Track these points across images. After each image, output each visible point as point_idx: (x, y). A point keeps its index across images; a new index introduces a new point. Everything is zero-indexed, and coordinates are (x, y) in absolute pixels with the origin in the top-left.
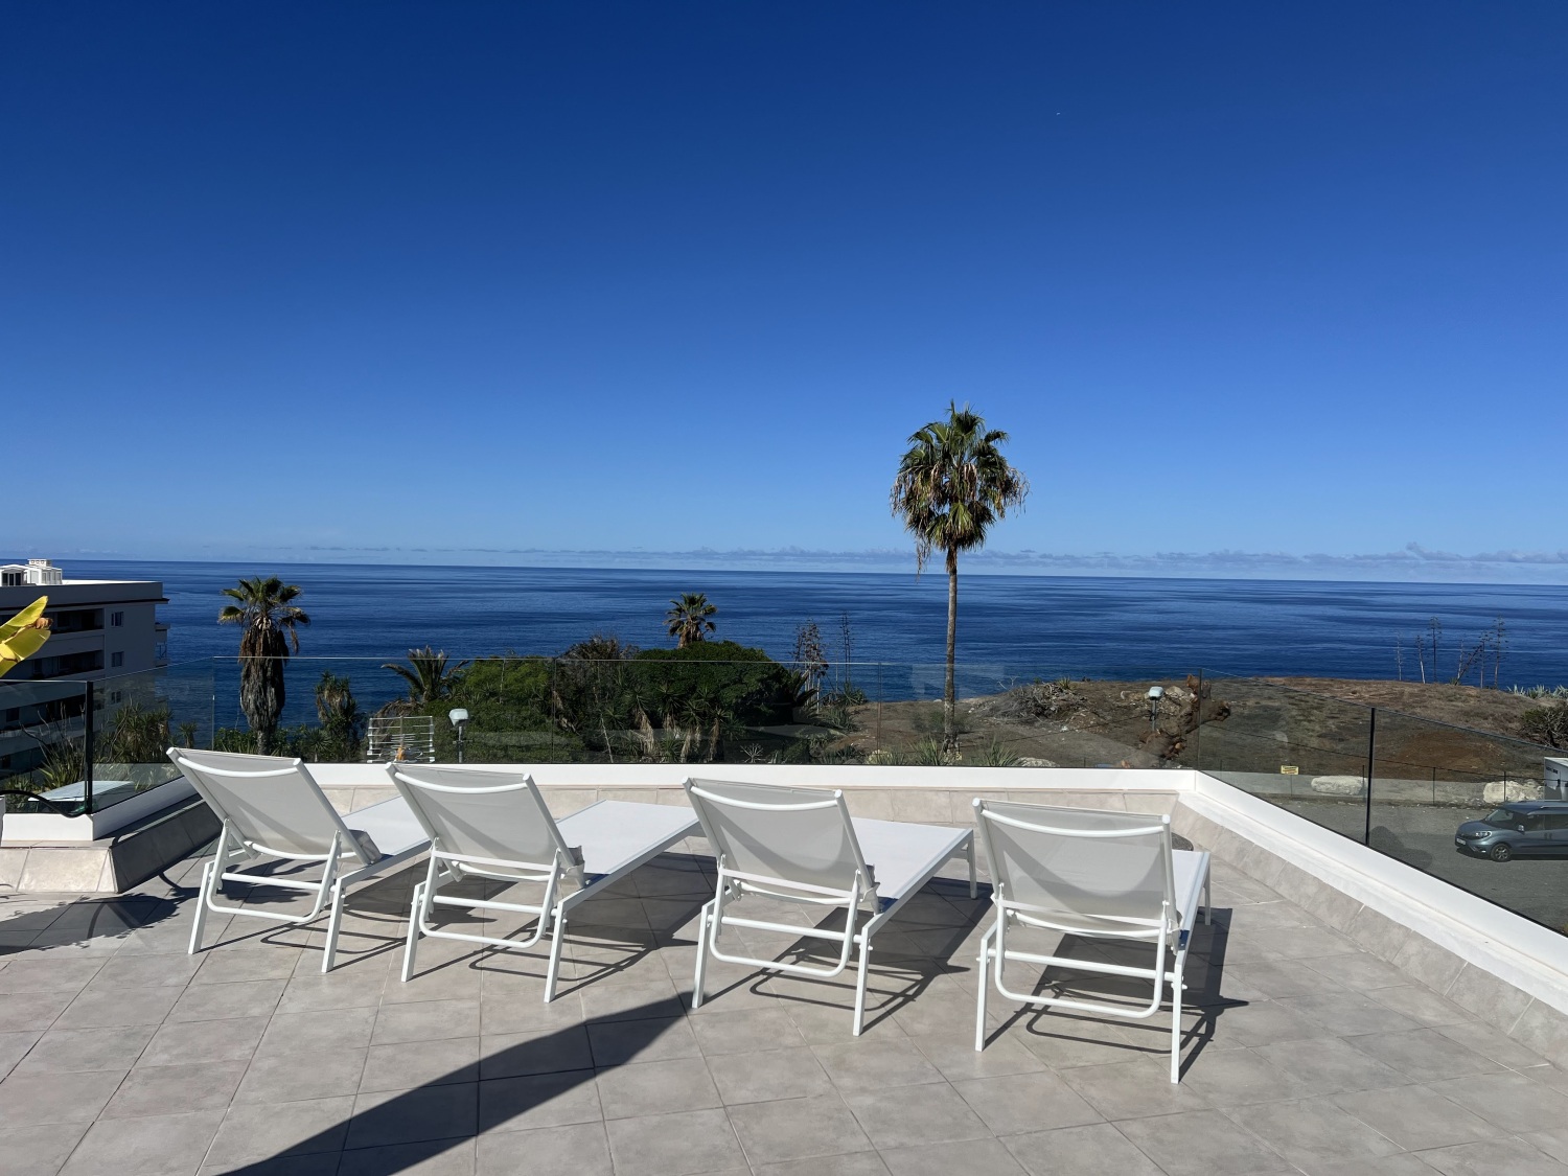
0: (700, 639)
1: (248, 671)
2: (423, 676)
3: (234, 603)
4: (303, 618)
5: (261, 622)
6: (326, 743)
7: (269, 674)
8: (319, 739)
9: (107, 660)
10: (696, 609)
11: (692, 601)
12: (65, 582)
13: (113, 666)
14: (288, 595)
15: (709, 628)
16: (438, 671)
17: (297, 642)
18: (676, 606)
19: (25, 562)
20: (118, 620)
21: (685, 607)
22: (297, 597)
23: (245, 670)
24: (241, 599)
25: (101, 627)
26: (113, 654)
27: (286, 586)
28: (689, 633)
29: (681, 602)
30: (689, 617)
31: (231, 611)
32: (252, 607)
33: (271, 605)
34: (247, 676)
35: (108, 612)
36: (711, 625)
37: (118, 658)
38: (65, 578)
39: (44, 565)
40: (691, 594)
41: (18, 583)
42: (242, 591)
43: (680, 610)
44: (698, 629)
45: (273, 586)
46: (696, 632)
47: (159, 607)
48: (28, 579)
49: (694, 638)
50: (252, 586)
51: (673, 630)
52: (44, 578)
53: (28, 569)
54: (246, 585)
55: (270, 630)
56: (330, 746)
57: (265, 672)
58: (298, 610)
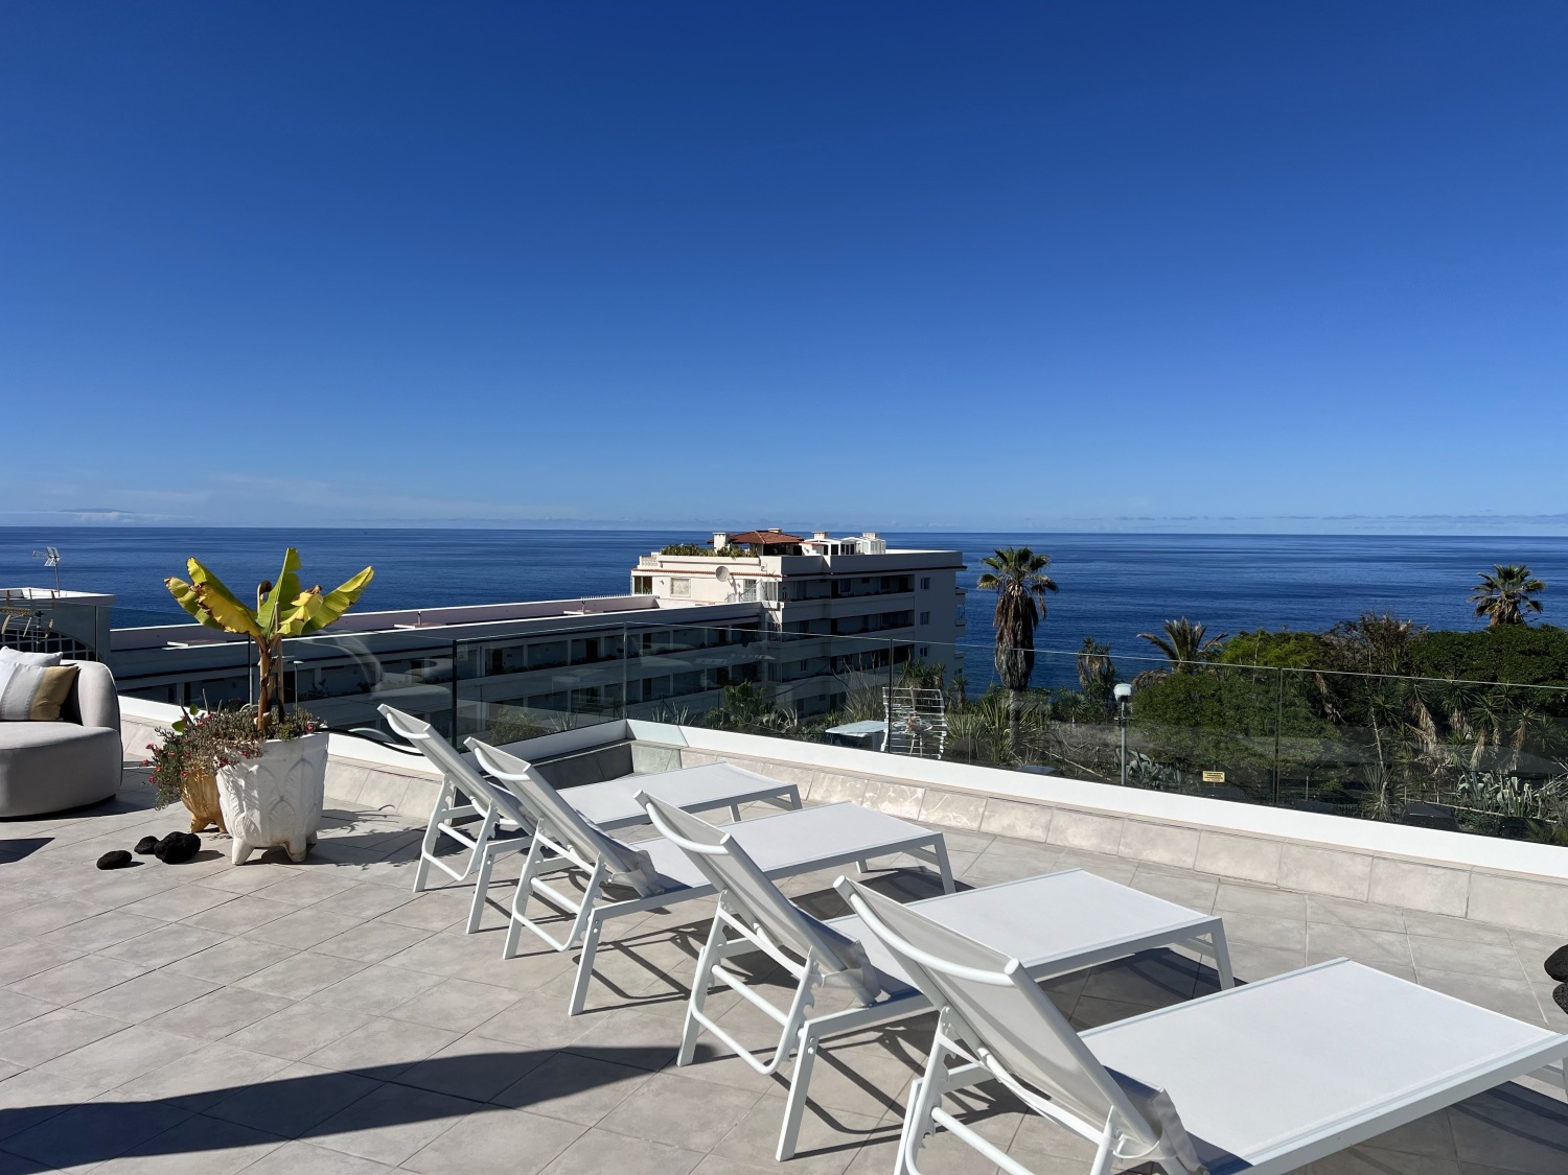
0: (1519, 621)
1: (1002, 633)
2: (1179, 647)
3: (990, 570)
4: (1051, 586)
5: (1014, 588)
6: (1082, 707)
7: (1019, 638)
8: (1076, 702)
9: (917, 619)
10: (1513, 584)
11: (1508, 575)
12: (888, 552)
13: (922, 624)
14: (1038, 564)
15: (1532, 607)
16: (1195, 643)
17: (1045, 609)
18: (1485, 581)
19: (859, 535)
20: (925, 584)
21: (1499, 582)
22: (1045, 566)
23: (998, 633)
24: (997, 568)
25: (912, 590)
26: (922, 614)
27: (1036, 555)
28: (1502, 613)
29: (1494, 576)
30: (1503, 594)
31: (987, 578)
32: (1005, 574)
33: (1023, 574)
34: (1001, 638)
35: (919, 576)
36: (1536, 605)
37: (925, 618)
38: (888, 547)
39: (872, 537)
40: (1507, 566)
41: (853, 552)
42: (998, 561)
43: (1491, 585)
44: (1515, 609)
45: (1024, 556)
46: (1513, 613)
47: (959, 573)
48: (858, 549)
49: (1510, 620)
50: (1007, 556)
51: (1481, 610)
52: (872, 549)
53: (860, 541)
54: (1001, 555)
55: (1021, 597)
56: (1086, 710)
57: (1015, 635)
58: (1045, 578)
